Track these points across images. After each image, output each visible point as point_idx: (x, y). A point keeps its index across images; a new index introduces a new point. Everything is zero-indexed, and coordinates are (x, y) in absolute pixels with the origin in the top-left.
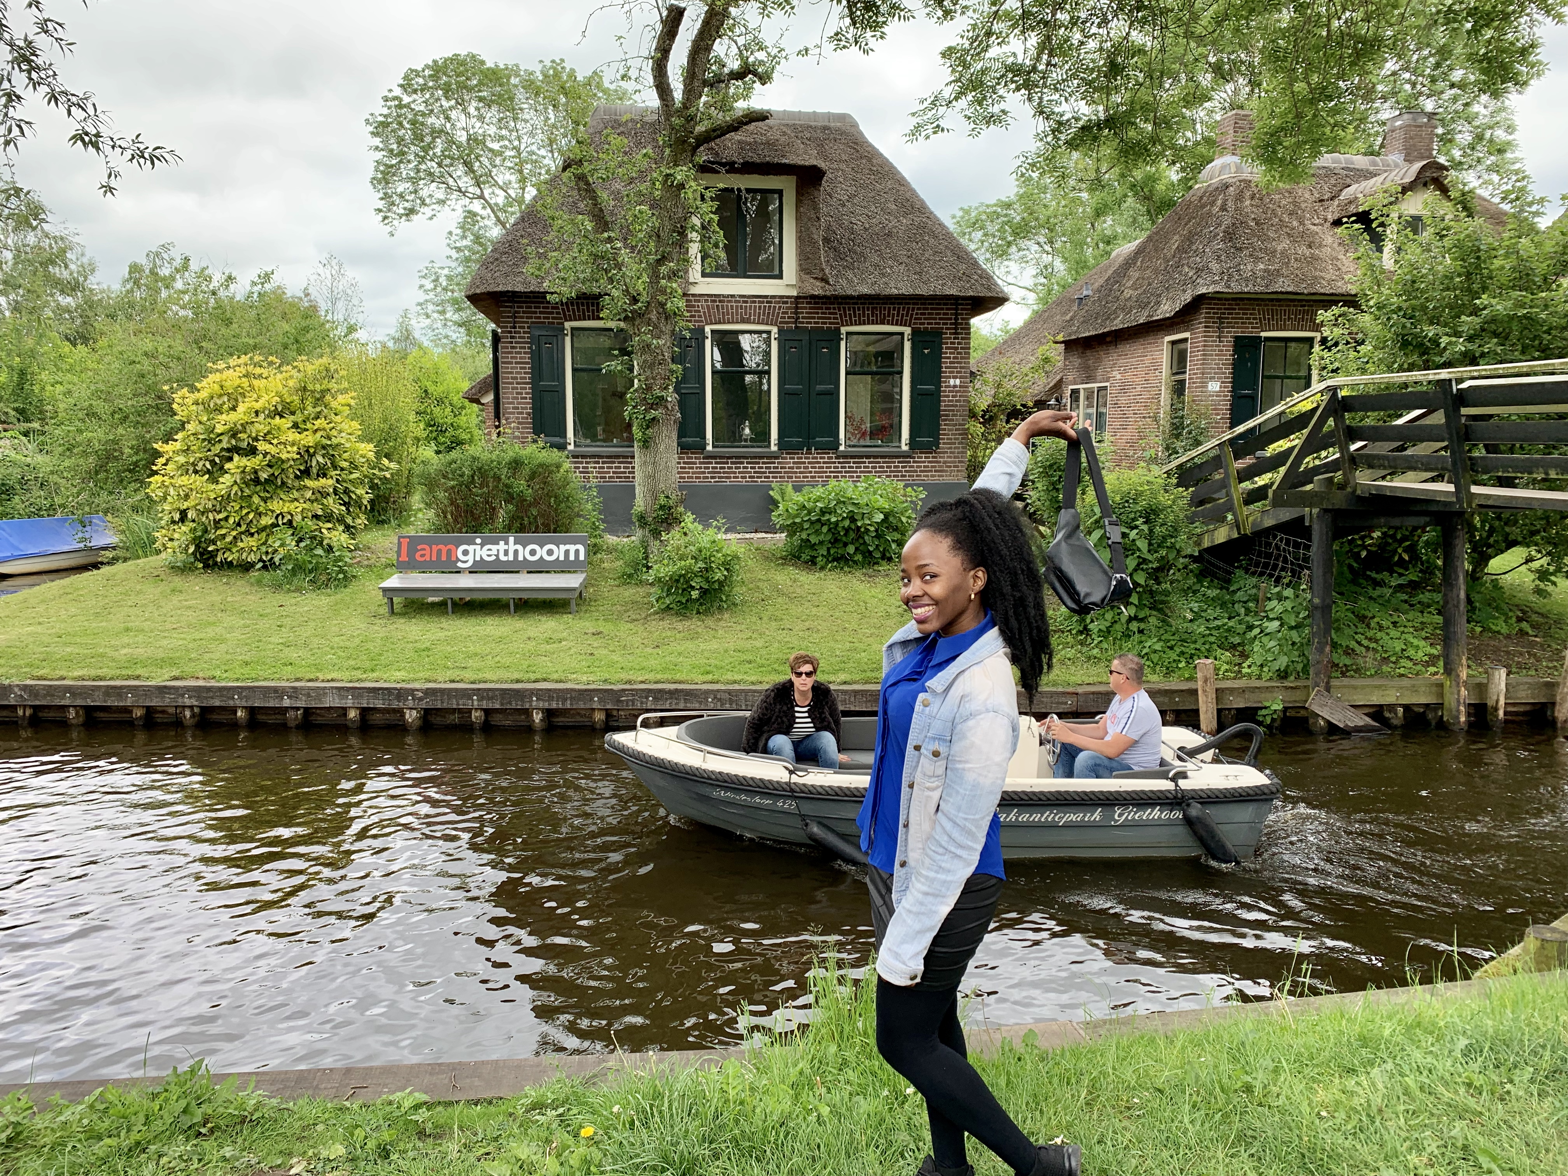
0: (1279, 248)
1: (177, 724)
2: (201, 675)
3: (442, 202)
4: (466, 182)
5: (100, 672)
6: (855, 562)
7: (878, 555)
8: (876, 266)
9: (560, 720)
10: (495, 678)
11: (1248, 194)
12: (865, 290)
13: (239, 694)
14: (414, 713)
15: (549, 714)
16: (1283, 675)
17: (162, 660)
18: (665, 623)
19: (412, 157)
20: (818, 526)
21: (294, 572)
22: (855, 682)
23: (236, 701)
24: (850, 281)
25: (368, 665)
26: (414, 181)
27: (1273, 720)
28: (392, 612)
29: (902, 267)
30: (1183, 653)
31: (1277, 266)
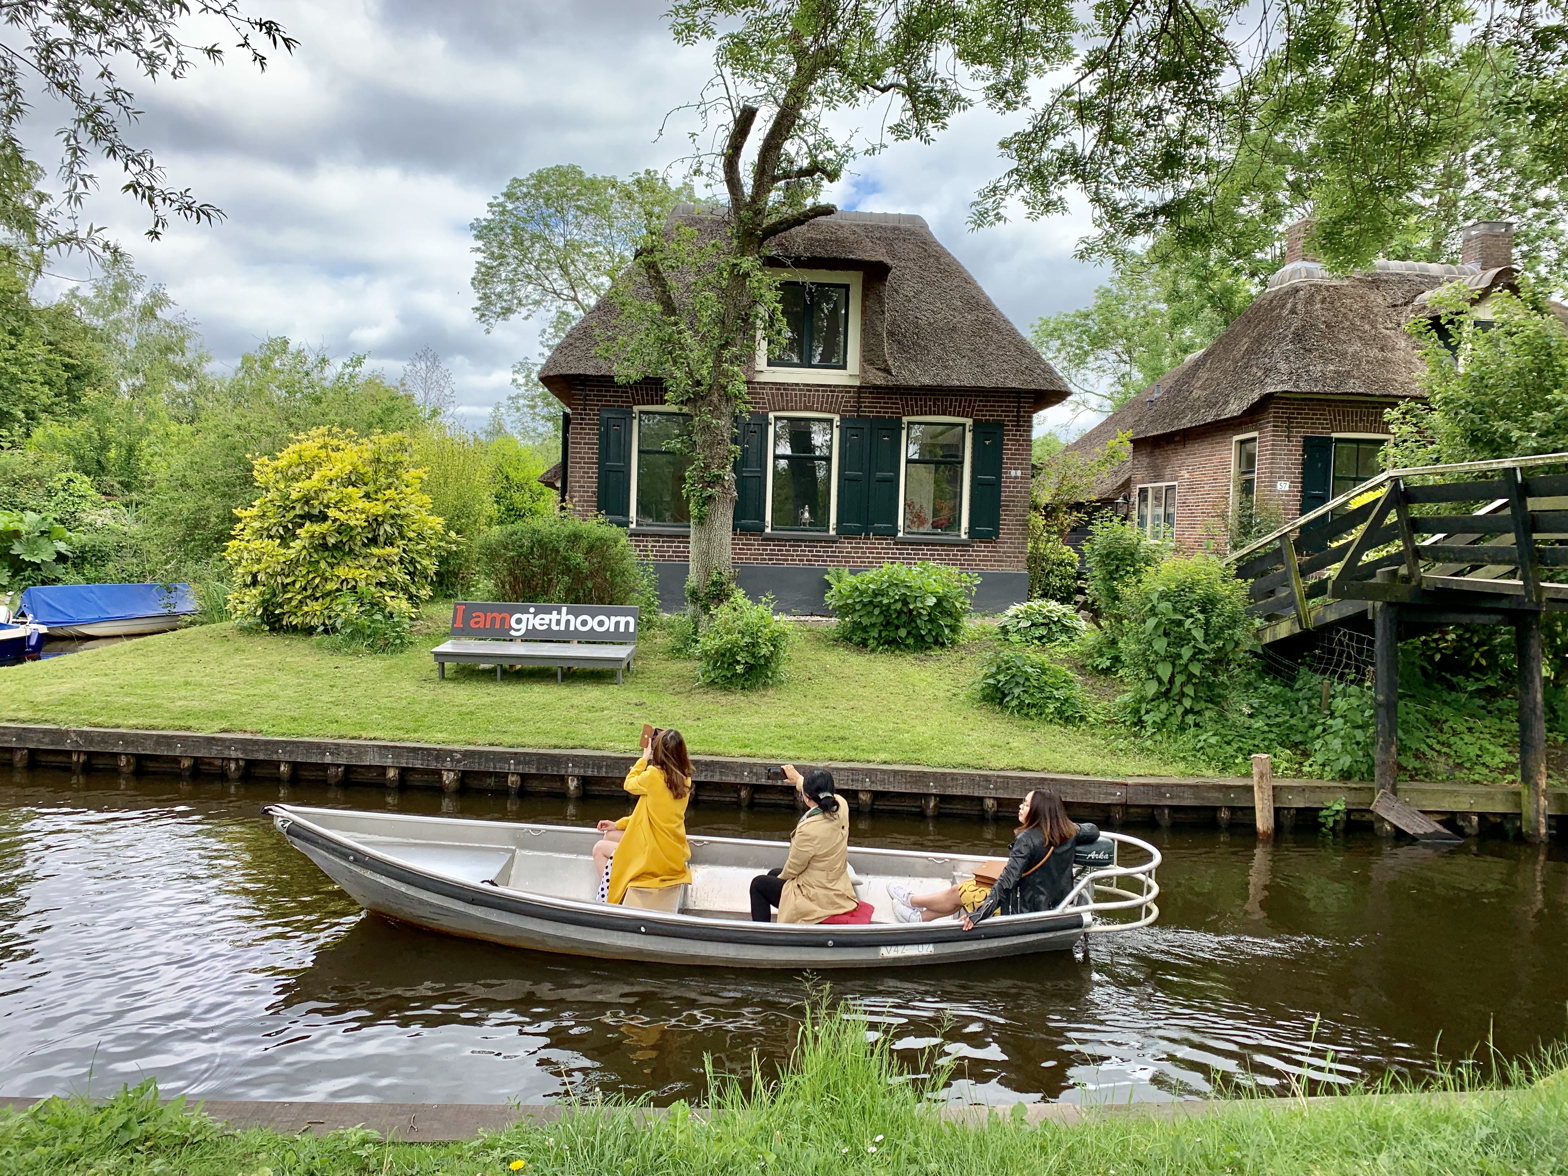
0: (1350, 350)
1: (222, 776)
2: (249, 728)
3: (537, 303)
4: (560, 284)
5: (153, 722)
6: (907, 646)
7: (930, 639)
8: (940, 358)
9: (595, 789)
10: (533, 743)
11: (1319, 298)
12: (926, 381)
13: (283, 749)
14: (452, 774)
15: (584, 781)
16: (1346, 775)
17: (215, 713)
18: (710, 697)
19: (510, 260)
20: (870, 608)
21: (352, 636)
22: (895, 763)
23: (280, 755)
24: (912, 372)
25: (412, 725)
26: (512, 282)
27: (1335, 822)
28: (443, 677)
29: (965, 361)
30: (1240, 749)
31: (1347, 368)
